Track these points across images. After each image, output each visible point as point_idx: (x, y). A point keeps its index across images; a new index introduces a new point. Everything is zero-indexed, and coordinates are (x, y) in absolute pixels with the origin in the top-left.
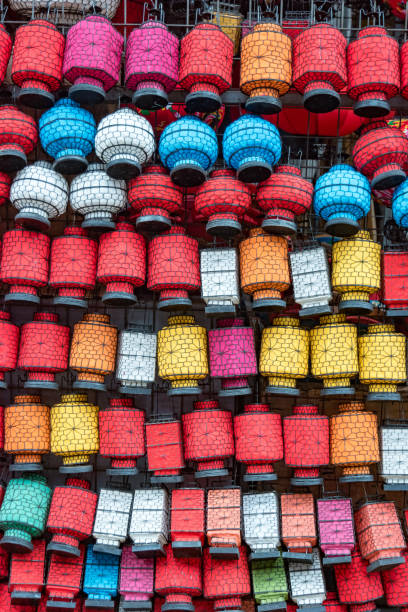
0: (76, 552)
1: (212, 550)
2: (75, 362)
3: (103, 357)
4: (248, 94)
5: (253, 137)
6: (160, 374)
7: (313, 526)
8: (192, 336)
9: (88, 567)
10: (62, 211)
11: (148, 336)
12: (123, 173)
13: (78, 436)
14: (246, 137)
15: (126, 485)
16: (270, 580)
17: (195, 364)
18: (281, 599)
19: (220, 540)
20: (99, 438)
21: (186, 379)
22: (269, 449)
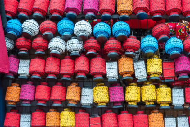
2: (68, 98)
3: (76, 96)
4: (119, 15)
5: (121, 27)
6: (94, 101)
8: (104, 89)
10: (64, 51)
11: (90, 89)
12: (83, 39)
13: (69, 121)
14: (119, 27)
17: (105, 98)
20: (75, 122)
21: (102, 103)
22: (129, 125)
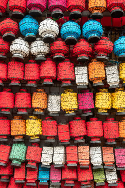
0: (36, 168)
1: (81, 167)
2: (34, 105)
3: (43, 104)
4: (91, 12)
5: (94, 27)
6: (62, 109)
7: (114, 158)
8: (72, 96)
9: (39, 172)
10: (28, 54)
11: (58, 96)
12: (48, 41)
13: (35, 130)
14: (91, 27)
15: (51, 145)
16: (99, 175)
17: (74, 105)
18: (103, 181)
19: (83, 163)
20: (42, 130)
21: (71, 111)
22: (99, 133)
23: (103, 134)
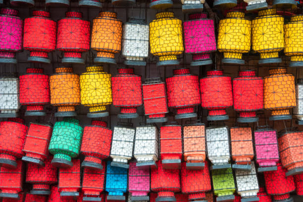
0: (100, 167)
1: (188, 165)
2: (95, 45)
3: (113, 41)
6: (152, 52)
7: (252, 148)
8: (173, 26)
9: (108, 175)
11: (143, 26)
13: (99, 94)
15: (130, 124)
16: (224, 181)
17: (175, 44)
18: (231, 193)
19: (193, 158)
20: (112, 95)
21: (169, 55)
22: (224, 100)
23: (232, 102)
